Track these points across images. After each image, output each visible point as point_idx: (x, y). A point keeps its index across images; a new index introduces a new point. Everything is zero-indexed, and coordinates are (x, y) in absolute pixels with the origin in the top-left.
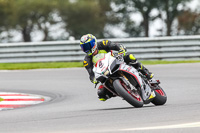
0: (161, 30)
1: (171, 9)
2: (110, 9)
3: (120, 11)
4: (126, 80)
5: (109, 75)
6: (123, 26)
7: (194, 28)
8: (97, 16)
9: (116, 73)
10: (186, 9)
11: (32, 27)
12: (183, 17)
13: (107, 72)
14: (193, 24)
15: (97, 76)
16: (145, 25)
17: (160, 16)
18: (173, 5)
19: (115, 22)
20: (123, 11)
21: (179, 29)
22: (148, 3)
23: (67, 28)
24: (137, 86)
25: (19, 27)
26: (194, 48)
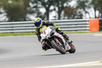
0: (55, 17)
1: (60, 6)
2: (29, 6)
3: (34, 7)
4: (57, 40)
5: (49, 38)
6: (36, 15)
7: (72, 16)
8: (23, 9)
9: (52, 37)
10: (68, 6)
12: (67, 10)
13: (48, 37)
14: (72, 14)
15: (43, 38)
16: (47, 14)
17: (55, 9)
18: (61, 4)
19: (32, 13)
20: (36, 7)
21: (65, 16)
22: (49, 3)
24: (63, 43)
26: (73, 26)
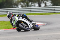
11: (41, 2)
23: (52, 3)
25: (37, 2)
